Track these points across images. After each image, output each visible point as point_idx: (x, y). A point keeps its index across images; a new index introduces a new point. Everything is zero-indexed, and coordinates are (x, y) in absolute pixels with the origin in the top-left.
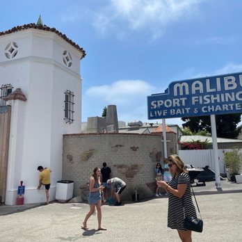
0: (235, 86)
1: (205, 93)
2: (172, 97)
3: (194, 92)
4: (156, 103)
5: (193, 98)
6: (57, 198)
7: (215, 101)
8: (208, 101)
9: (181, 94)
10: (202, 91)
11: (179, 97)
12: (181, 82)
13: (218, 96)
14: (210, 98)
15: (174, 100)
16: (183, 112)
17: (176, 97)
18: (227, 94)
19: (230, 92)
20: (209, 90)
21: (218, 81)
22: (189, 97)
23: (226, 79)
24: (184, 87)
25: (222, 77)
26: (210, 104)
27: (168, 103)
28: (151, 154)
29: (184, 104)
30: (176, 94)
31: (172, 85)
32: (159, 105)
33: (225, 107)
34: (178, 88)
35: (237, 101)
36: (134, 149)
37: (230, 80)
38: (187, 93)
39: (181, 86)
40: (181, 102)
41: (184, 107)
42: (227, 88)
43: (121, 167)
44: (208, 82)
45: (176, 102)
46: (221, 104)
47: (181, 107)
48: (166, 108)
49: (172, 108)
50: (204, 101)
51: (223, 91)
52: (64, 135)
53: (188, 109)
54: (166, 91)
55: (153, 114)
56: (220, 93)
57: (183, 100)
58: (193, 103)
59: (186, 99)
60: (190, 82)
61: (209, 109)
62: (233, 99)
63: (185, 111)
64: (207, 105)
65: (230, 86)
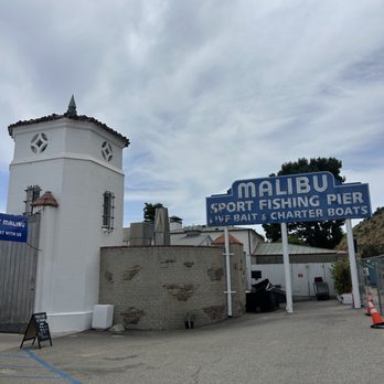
0: (308, 189)
1: (275, 196)
2: (235, 199)
3: (261, 195)
4: (217, 207)
5: (261, 202)
6: (93, 326)
7: (286, 205)
8: (279, 206)
9: (247, 196)
10: (270, 194)
11: (244, 199)
12: (246, 182)
13: (289, 200)
14: (280, 202)
15: (238, 203)
16: (249, 218)
17: (240, 200)
18: (300, 198)
19: (302, 195)
20: (279, 193)
21: (290, 182)
22: (256, 200)
23: (298, 181)
24: (250, 188)
25: (294, 178)
26: (281, 210)
27: (231, 207)
28: (209, 271)
29: (250, 209)
30: (240, 196)
31: (236, 184)
32: (220, 208)
33: (298, 214)
34: (243, 188)
35: (310, 207)
36: (188, 265)
37: (302, 182)
38: (254, 195)
39: (246, 186)
40: (246, 206)
41: (250, 213)
42: (299, 191)
43: (172, 287)
44: (278, 183)
45: (240, 206)
46: (293, 210)
47: (247, 212)
48: (229, 213)
49: (235, 212)
50: (273, 205)
51: (295, 194)
52: (102, 248)
53: (254, 215)
54: (229, 192)
55: (214, 219)
56: (291, 196)
57: (250, 203)
58: (261, 208)
59: (252, 202)
60: (257, 182)
61: (280, 215)
62: (306, 205)
63: (252, 217)
64: (277, 211)
65: (303, 188)
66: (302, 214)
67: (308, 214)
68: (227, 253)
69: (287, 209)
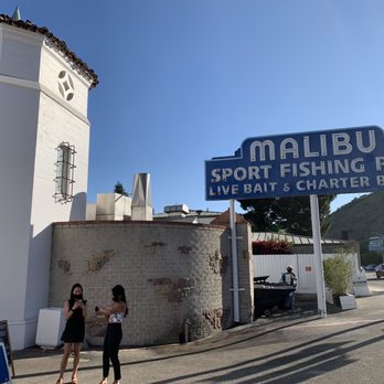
0: (350, 149)
2: (246, 163)
3: (283, 156)
4: (220, 173)
5: (282, 166)
8: (307, 172)
9: (262, 158)
10: (296, 155)
11: (258, 163)
12: (262, 139)
13: (323, 164)
14: (309, 167)
15: (250, 168)
16: (266, 189)
17: (253, 164)
18: (337, 162)
19: (341, 158)
20: (308, 154)
21: (323, 139)
22: (276, 164)
23: (335, 138)
24: (267, 147)
25: (329, 134)
26: (311, 177)
27: (240, 174)
30: (253, 158)
31: (247, 143)
32: (225, 176)
33: (334, 183)
34: (257, 148)
35: (352, 173)
37: (341, 139)
38: (272, 157)
39: (262, 146)
40: (261, 172)
41: (267, 181)
42: (336, 152)
44: (306, 141)
45: (253, 172)
46: (327, 177)
47: (262, 181)
48: (236, 182)
49: (247, 181)
51: (331, 156)
53: (273, 185)
54: (237, 153)
55: (215, 190)
57: (266, 168)
58: (283, 174)
59: (270, 167)
60: (277, 140)
61: (309, 184)
62: (346, 171)
63: (269, 187)
64: (305, 178)
65: (342, 148)
66: (340, 183)
67: (348, 182)
68: (233, 237)
69: (319, 176)
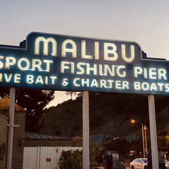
0: (116, 57)
1: (79, 59)
2: (31, 55)
4: (4, 61)
5: (63, 63)
7: (92, 72)
8: (82, 72)
9: (46, 52)
10: (75, 55)
11: (41, 56)
12: (47, 36)
14: (85, 67)
15: (34, 61)
16: (46, 82)
17: (37, 57)
19: (110, 63)
20: (84, 55)
21: (97, 45)
22: (57, 60)
23: (106, 45)
24: (50, 44)
25: (102, 42)
26: (85, 76)
27: (24, 64)
30: (37, 51)
31: (33, 36)
32: (8, 64)
33: (103, 84)
34: (42, 43)
35: (117, 77)
37: (110, 48)
38: (54, 54)
39: (46, 41)
40: (44, 66)
41: (48, 74)
42: (106, 58)
44: (84, 44)
46: (98, 78)
48: (19, 71)
51: (102, 61)
53: (54, 78)
54: (22, 44)
56: (98, 62)
57: (48, 62)
58: (63, 71)
59: (51, 61)
60: (60, 39)
61: (83, 82)
62: (113, 74)
63: (50, 80)
64: (81, 76)
65: (111, 55)
66: (108, 84)
67: (114, 84)
68: (12, 124)
